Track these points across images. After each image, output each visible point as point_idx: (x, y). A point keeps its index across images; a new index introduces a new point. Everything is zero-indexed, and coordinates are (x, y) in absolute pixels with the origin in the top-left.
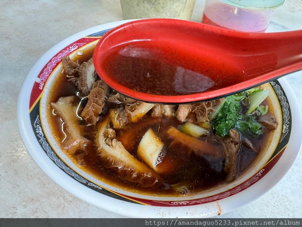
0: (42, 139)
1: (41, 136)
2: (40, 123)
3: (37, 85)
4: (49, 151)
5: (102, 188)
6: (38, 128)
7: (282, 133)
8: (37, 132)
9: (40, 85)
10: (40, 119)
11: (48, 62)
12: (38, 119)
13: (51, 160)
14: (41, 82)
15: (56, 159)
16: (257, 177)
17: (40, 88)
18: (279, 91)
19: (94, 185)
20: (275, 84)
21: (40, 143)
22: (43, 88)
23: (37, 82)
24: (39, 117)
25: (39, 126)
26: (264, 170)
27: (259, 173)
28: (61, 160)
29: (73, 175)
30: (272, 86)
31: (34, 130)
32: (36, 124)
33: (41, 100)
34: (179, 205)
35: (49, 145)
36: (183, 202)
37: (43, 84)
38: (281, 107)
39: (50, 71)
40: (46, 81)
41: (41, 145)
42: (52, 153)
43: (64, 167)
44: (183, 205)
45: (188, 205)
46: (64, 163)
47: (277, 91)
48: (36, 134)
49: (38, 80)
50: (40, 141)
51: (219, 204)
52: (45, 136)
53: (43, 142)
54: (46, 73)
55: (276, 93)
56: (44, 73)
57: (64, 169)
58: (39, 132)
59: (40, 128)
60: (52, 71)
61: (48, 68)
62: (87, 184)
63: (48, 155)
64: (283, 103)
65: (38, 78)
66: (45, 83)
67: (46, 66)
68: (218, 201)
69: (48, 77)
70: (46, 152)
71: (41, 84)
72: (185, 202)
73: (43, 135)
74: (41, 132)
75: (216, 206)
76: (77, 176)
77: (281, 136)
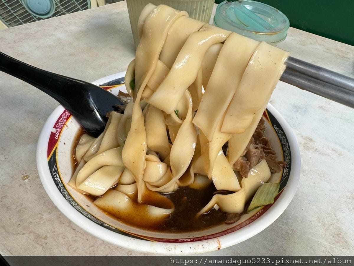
0: (60, 185)
1: (59, 182)
2: (57, 170)
3: (53, 135)
4: (67, 196)
5: (115, 228)
6: (56, 175)
7: (282, 176)
8: (56, 179)
9: (56, 135)
10: (57, 167)
11: (62, 113)
12: (55, 167)
13: (69, 204)
14: (57, 132)
15: (73, 203)
16: (255, 216)
17: (56, 137)
18: (282, 136)
19: (108, 226)
20: (279, 130)
21: (59, 189)
22: (58, 137)
23: (53, 132)
24: (56, 165)
25: (56, 173)
26: (262, 210)
27: (258, 213)
28: (78, 204)
29: (90, 217)
30: (277, 132)
31: (53, 177)
32: (54, 172)
33: (57, 149)
34: (184, 242)
35: (67, 190)
36: (188, 240)
37: (59, 134)
38: (284, 151)
39: (64, 121)
40: (61, 130)
41: (60, 191)
42: (70, 198)
43: (81, 210)
44: (187, 241)
45: (191, 241)
46: (81, 206)
47: (281, 137)
48: (55, 181)
49: (54, 130)
50: (59, 187)
51: (219, 240)
52: (62, 183)
53: (61, 188)
54: (61, 123)
55: (279, 138)
56: (59, 123)
57: (81, 211)
58: (57, 179)
59: (57, 175)
60: (66, 121)
61: (62, 118)
62: (102, 224)
63: (66, 200)
64: (285, 148)
65: (54, 128)
66: (60, 133)
67: (61, 117)
68: (218, 238)
69: (63, 127)
70: (65, 197)
71: (56, 133)
72: (189, 239)
73: (60, 182)
74: (59, 179)
75: (216, 242)
76: (93, 217)
77: (281, 179)
